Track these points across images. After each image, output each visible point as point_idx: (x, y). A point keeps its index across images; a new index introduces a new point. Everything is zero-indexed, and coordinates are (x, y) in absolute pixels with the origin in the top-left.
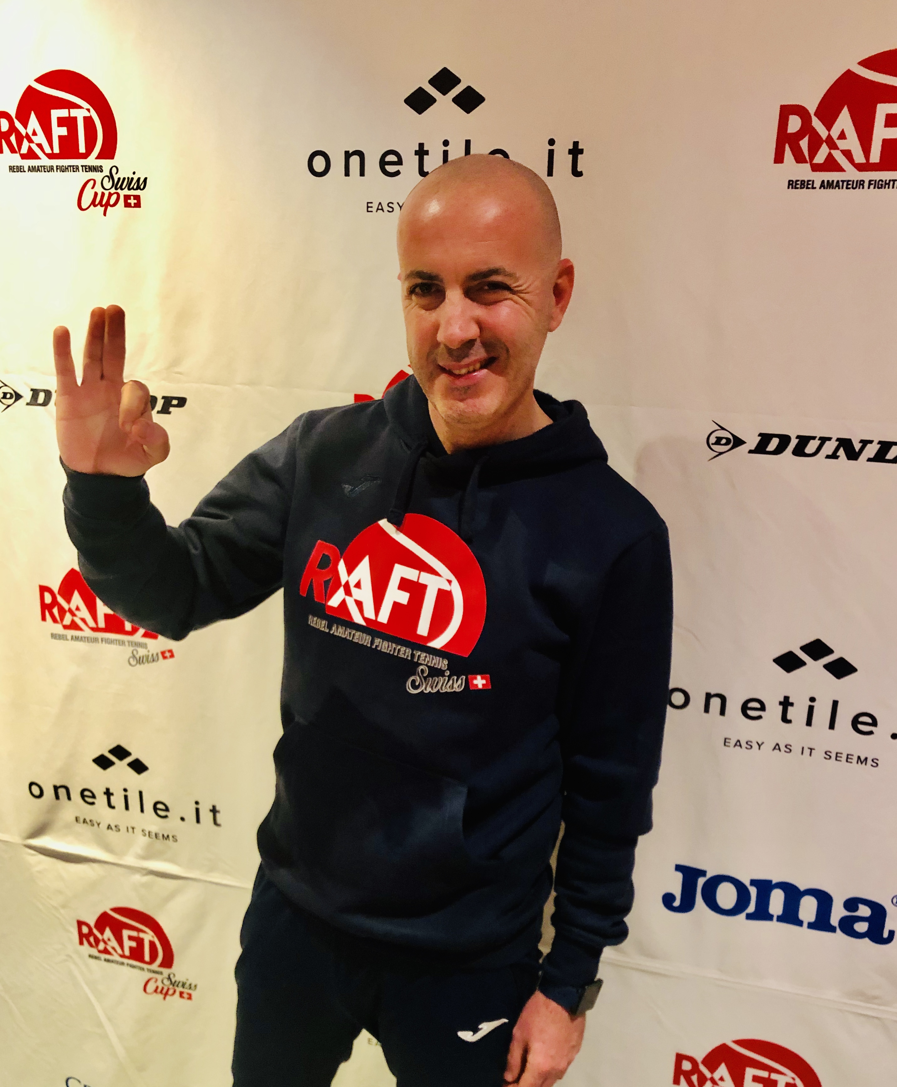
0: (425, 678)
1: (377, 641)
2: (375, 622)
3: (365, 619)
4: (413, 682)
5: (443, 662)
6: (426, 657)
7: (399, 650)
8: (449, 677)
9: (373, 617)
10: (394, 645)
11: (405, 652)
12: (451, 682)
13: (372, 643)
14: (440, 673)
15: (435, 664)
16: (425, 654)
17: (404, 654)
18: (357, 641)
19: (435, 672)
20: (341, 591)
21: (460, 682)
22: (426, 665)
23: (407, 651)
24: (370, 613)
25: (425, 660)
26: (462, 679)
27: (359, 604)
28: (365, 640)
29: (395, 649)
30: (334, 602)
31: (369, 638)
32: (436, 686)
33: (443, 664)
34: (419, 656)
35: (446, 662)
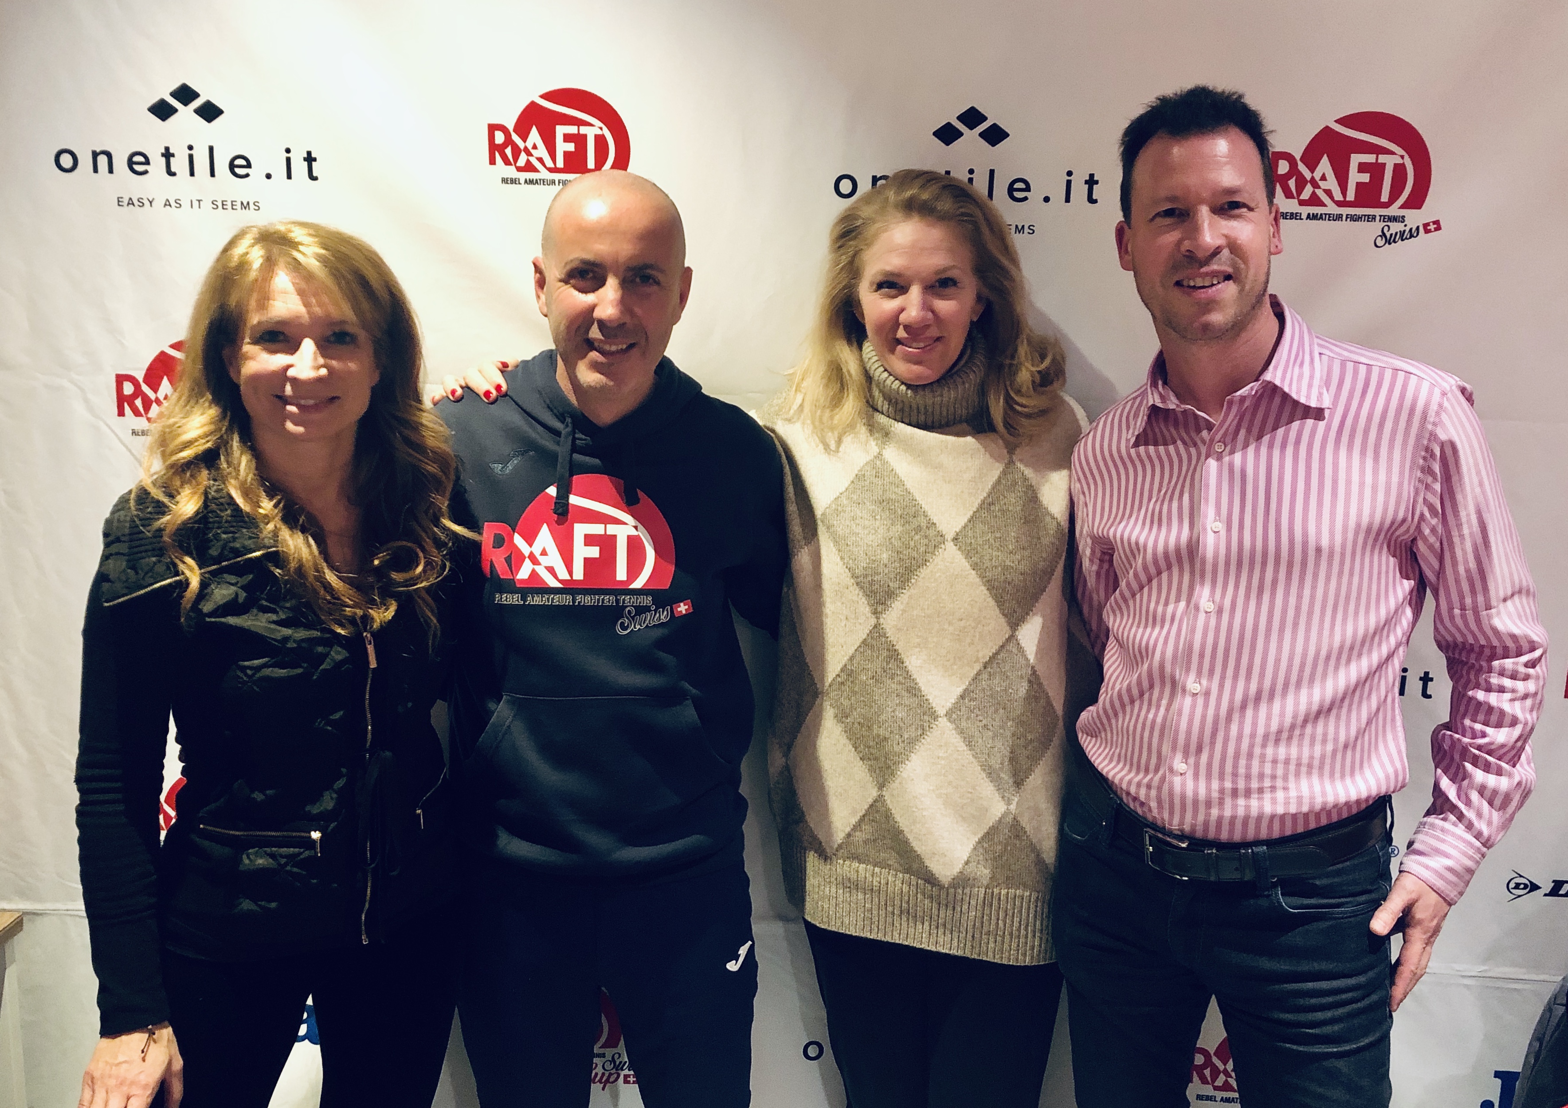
0: (633, 618)
1: (579, 598)
2: (572, 581)
3: (560, 581)
4: (622, 624)
5: (647, 599)
6: (630, 598)
7: (603, 600)
8: (655, 611)
9: (568, 577)
10: (597, 597)
11: (609, 600)
12: (658, 615)
13: (574, 601)
14: (647, 609)
15: (640, 603)
16: (629, 597)
17: (609, 602)
18: (557, 603)
19: (641, 610)
20: (527, 562)
21: (665, 613)
22: (632, 606)
23: (611, 598)
24: (563, 574)
25: (630, 602)
26: (667, 610)
27: (551, 570)
28: (566, 599)
29: (598, 600)
30: (524, 573)
31: (569, 598)
32: (644, 623)
33: (648, 601)
34: (624, 600)
35: (650, 598)
